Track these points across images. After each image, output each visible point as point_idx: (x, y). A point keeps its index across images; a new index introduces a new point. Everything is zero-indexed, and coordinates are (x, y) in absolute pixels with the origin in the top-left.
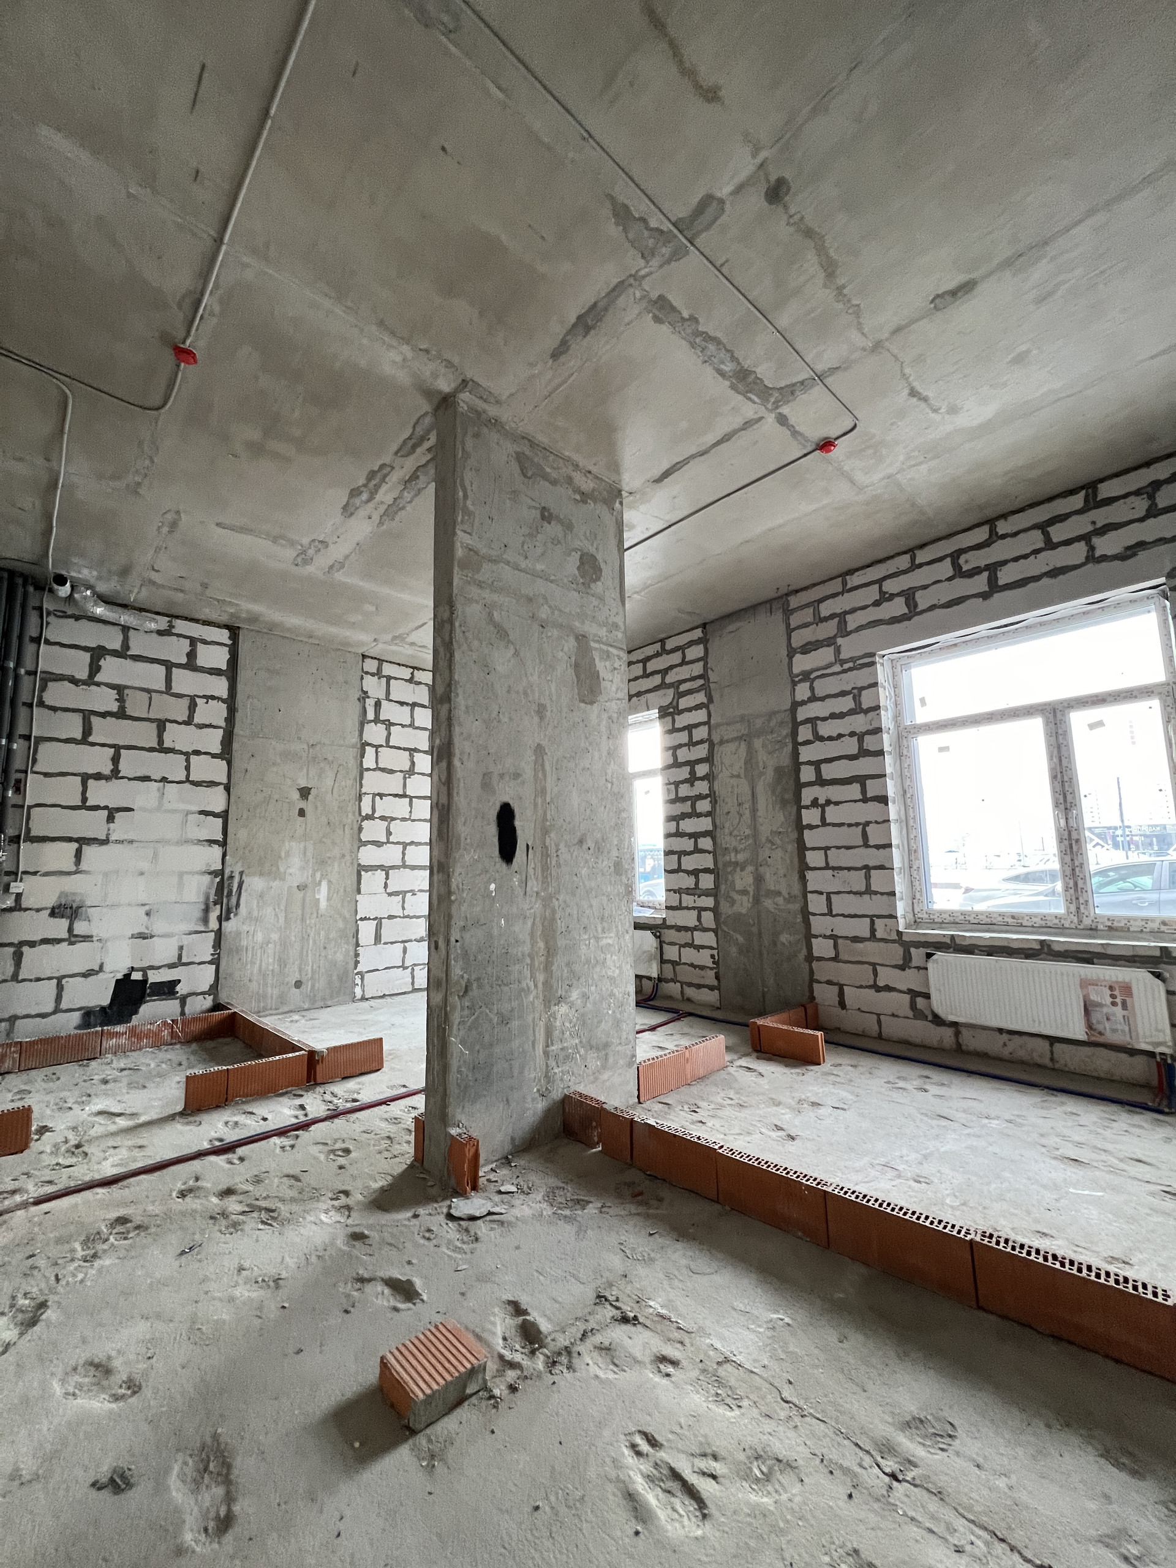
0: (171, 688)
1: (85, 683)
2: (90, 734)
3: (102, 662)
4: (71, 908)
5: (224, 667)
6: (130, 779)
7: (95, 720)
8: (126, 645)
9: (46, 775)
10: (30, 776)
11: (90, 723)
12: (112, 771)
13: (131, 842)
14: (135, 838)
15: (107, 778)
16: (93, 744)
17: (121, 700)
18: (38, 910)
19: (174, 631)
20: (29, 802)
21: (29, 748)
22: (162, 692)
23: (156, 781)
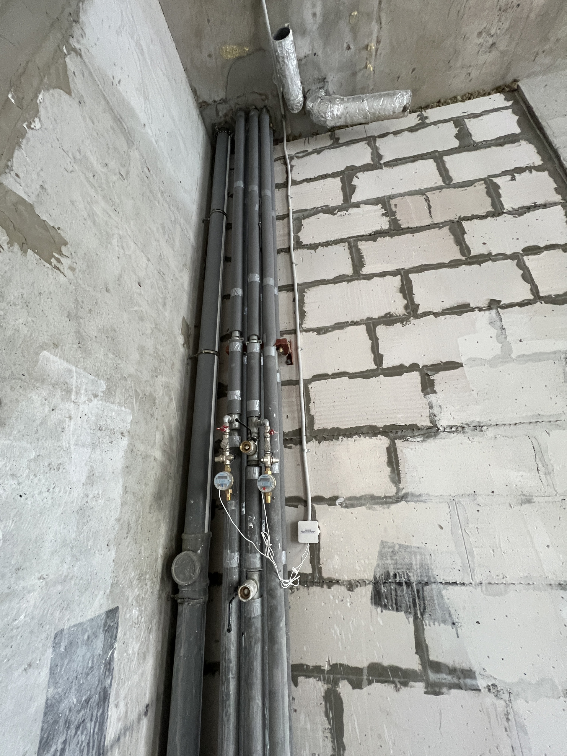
0: (450, 179)
1: (341, 208)
2: (362, 265)
3: (355, 182)
4: (409, 584)
5: (517, 130)
6: (437, 315)
7: (363, 246)
8: (377, 155)
9: (320, 331)
10: (300, 336)
11: (359, 251)
12: (406, 307)
13: (479, 427)
14: (483, 419)
15: (402, 320)
16: (369, 277)
17: (389, 213)
18: (351, 586)
19: (428, 121)
20: (305, 374)
21: (294, 300)
22: (440, 188)
23: (480, 309)
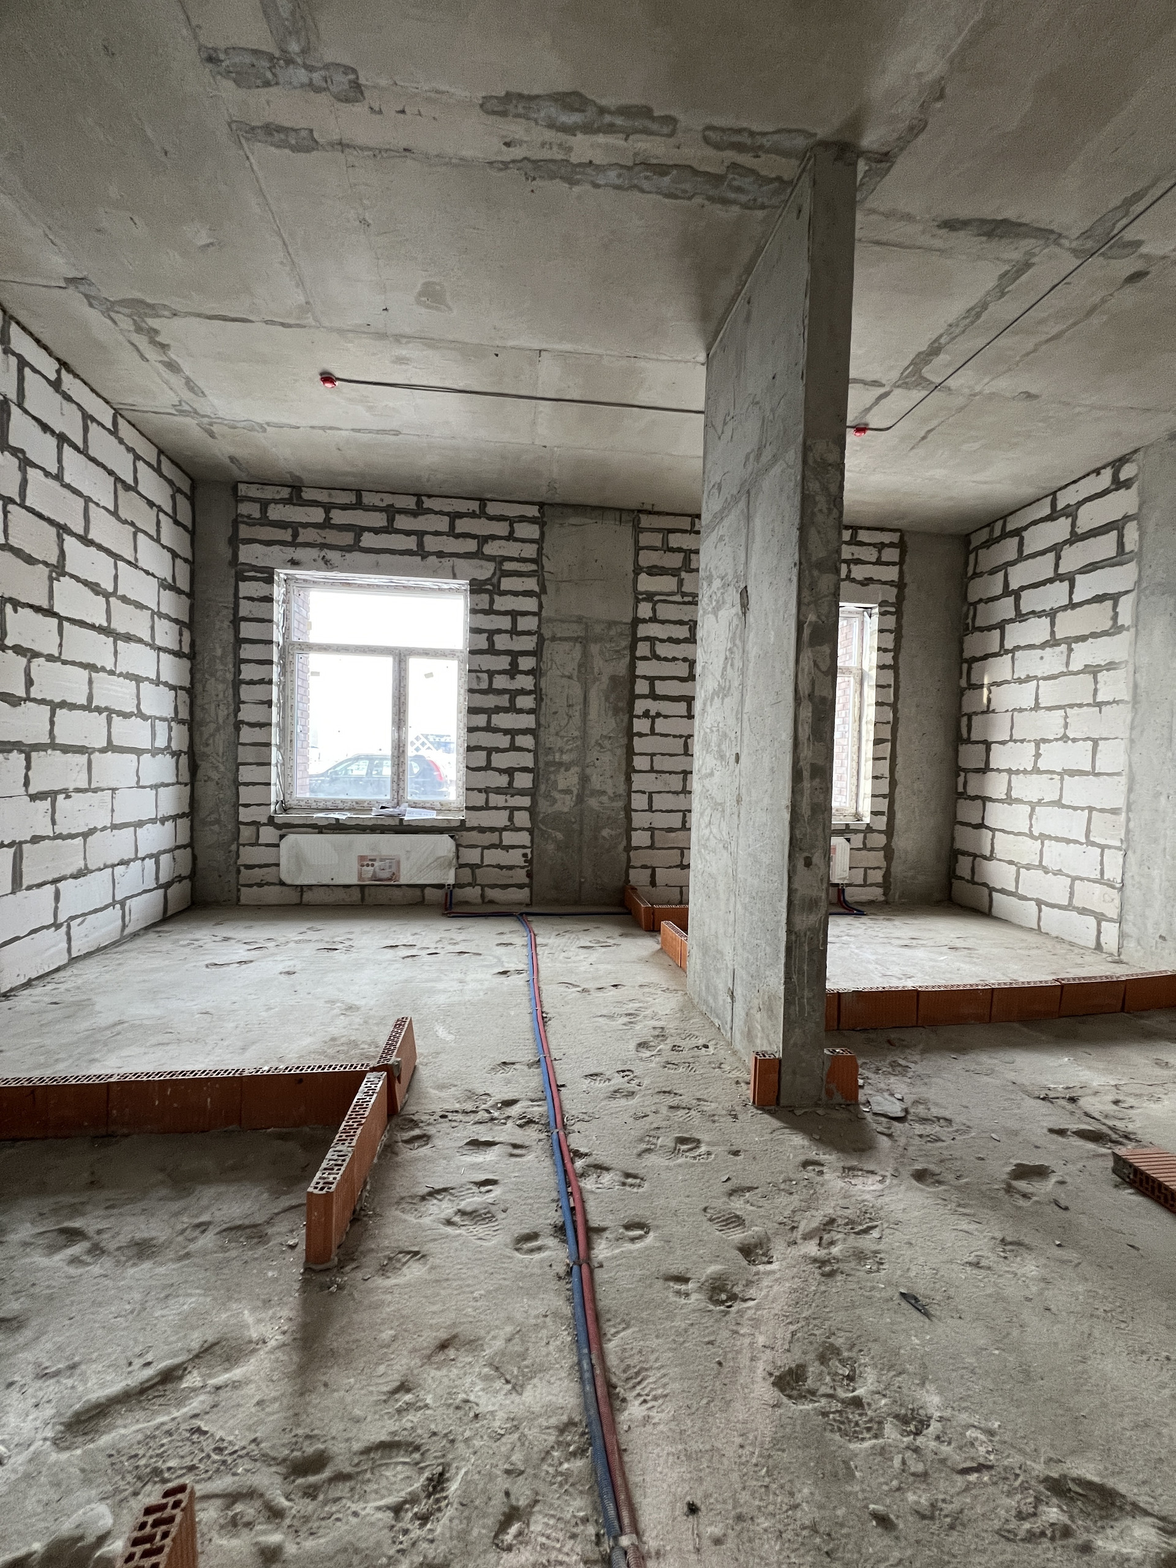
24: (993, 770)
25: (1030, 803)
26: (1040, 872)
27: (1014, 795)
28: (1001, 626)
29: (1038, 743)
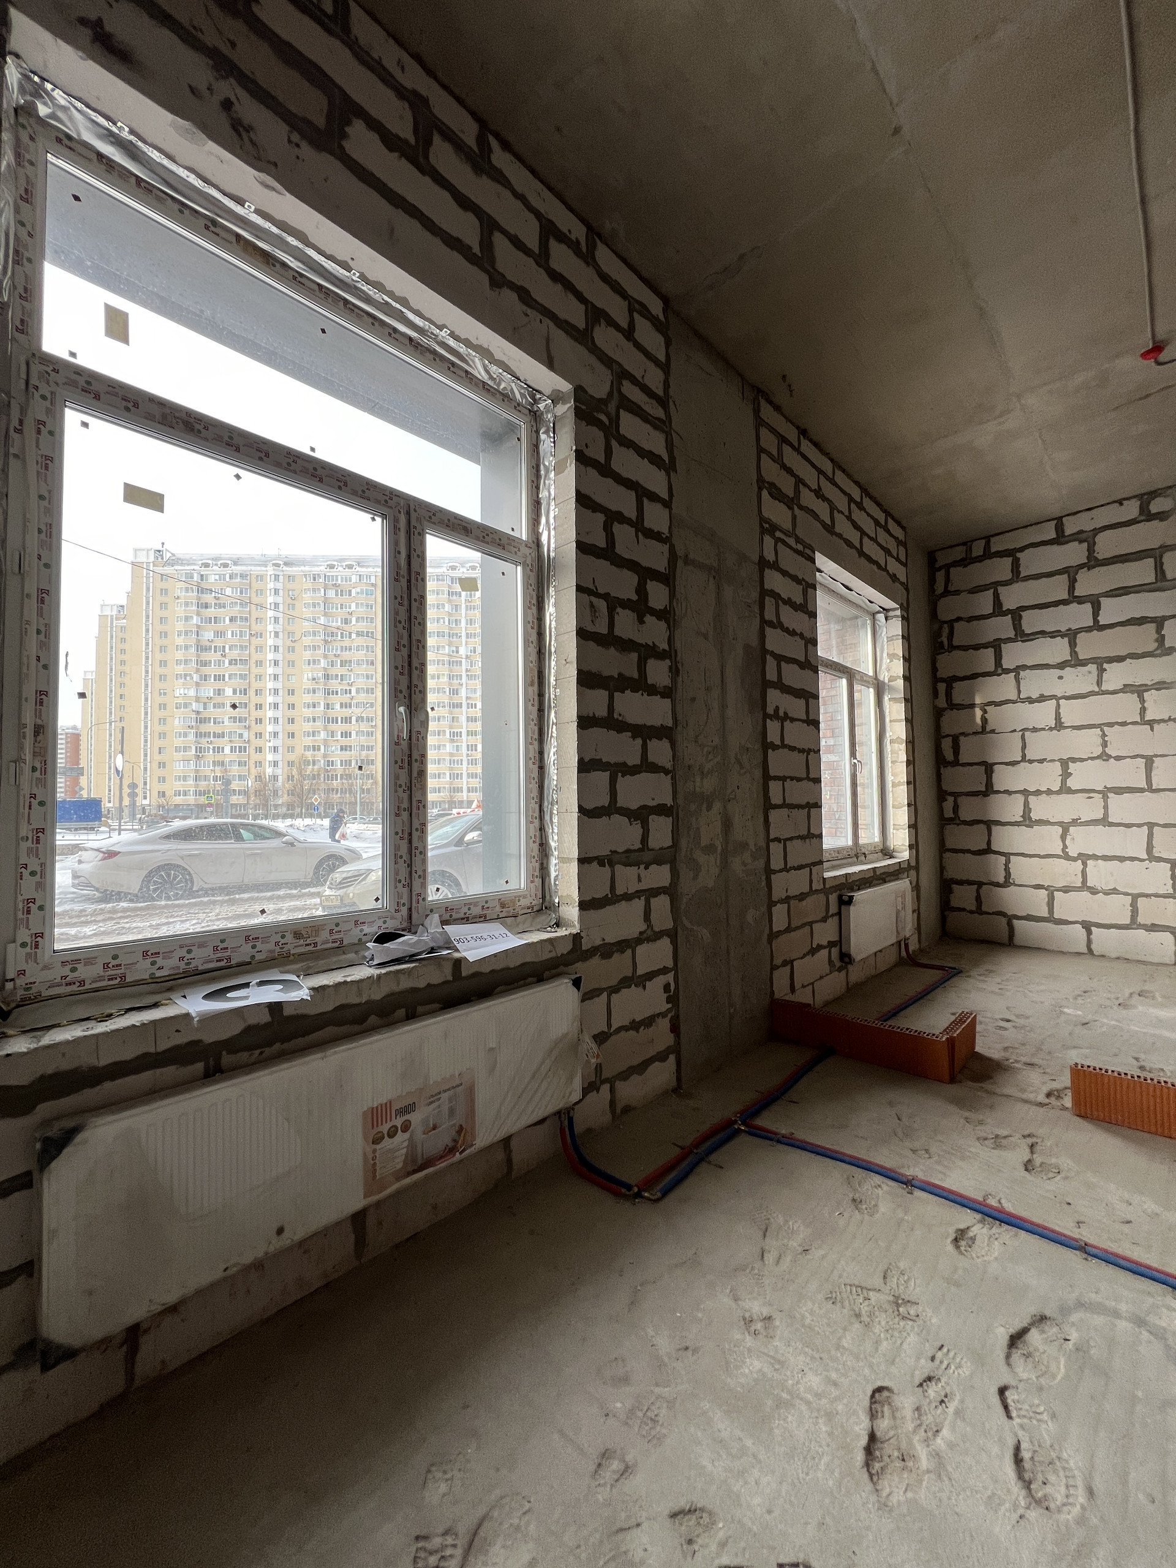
24: (998, 792)
25: (1060, 824)
26: (1086, 894)
27: (1034, 816)
28: (996, 646)
29: (1065, 763)
